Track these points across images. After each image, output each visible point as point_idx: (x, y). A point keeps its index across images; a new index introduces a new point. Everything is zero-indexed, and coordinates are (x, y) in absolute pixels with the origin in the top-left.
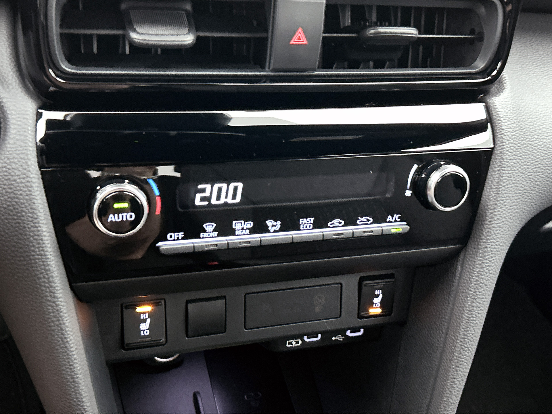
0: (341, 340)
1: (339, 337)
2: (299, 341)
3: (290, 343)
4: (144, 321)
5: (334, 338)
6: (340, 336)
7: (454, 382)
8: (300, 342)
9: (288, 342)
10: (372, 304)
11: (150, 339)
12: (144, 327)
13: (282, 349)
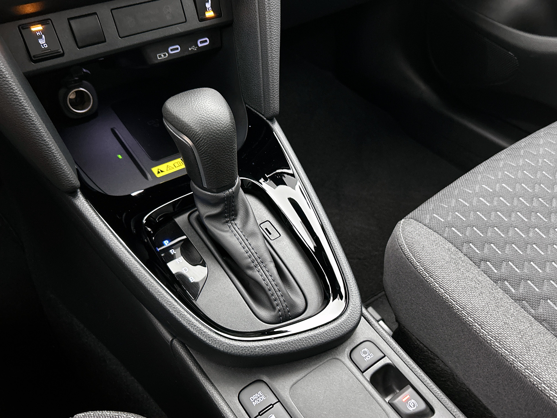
0: (196, 49)
1: (193, 48)
2: (165, 54)
3: (160, 56)
4: (40, 37)
5: (190, 49)
6: (194, 46)
7: (271, 40)
8: (167, 55)
9: (158, 55)
10: (205, 9)
11: (50, 51)
12: (42, 41)
13: (156, 62)
